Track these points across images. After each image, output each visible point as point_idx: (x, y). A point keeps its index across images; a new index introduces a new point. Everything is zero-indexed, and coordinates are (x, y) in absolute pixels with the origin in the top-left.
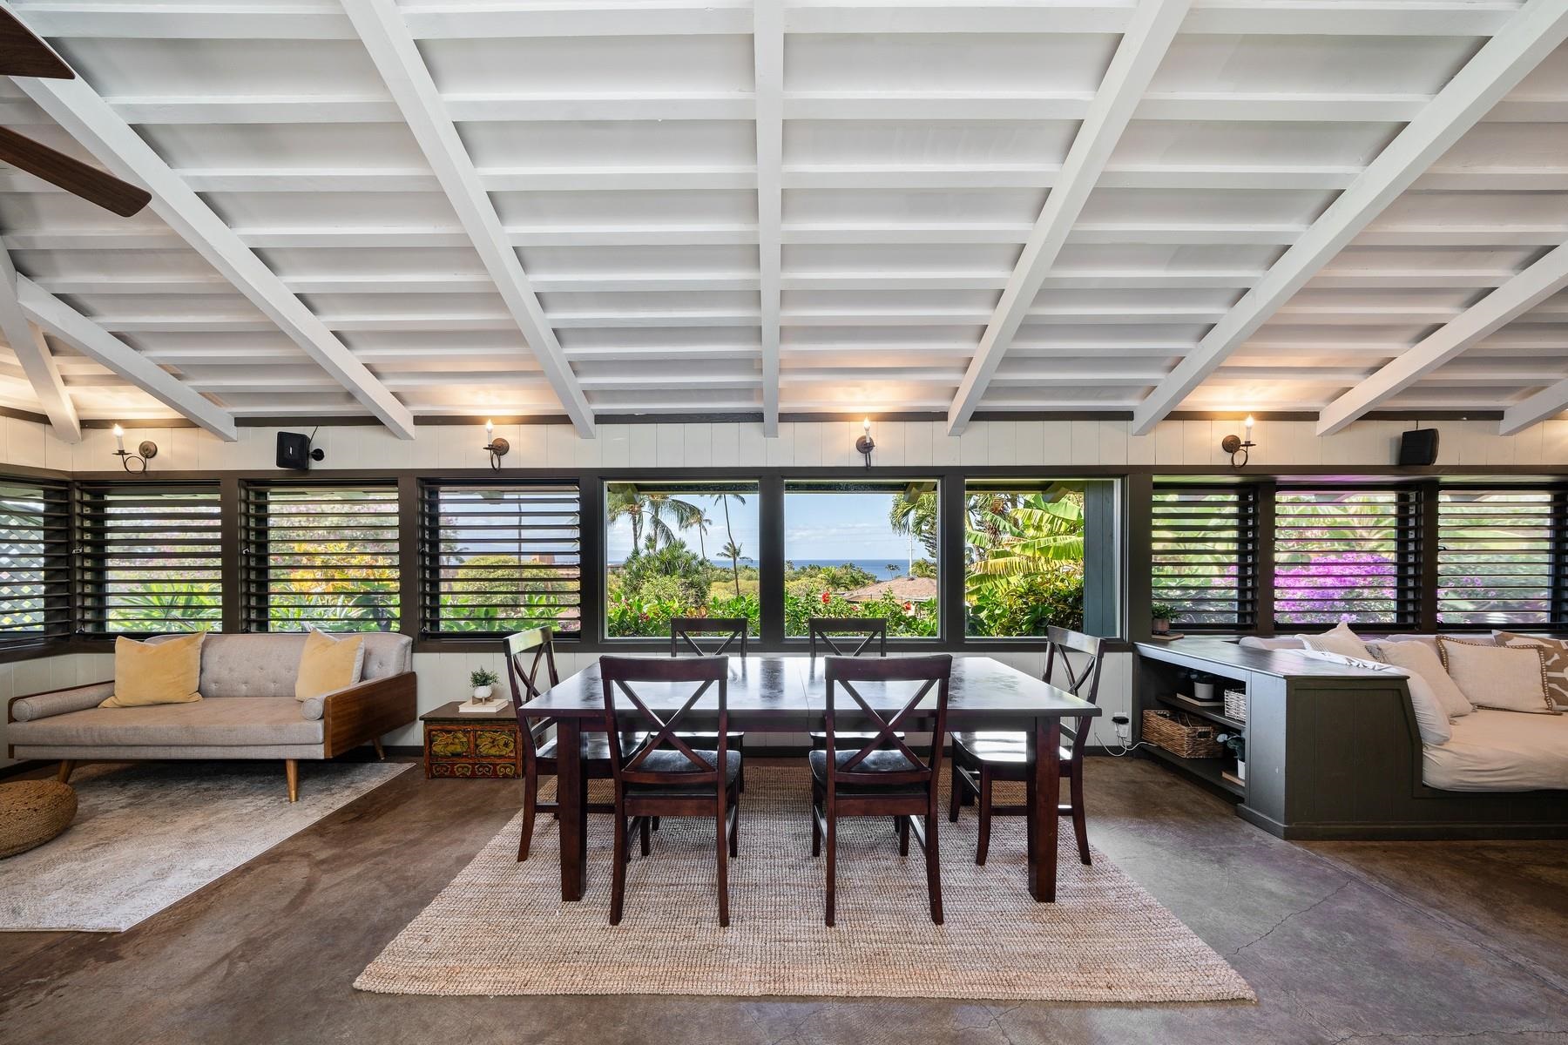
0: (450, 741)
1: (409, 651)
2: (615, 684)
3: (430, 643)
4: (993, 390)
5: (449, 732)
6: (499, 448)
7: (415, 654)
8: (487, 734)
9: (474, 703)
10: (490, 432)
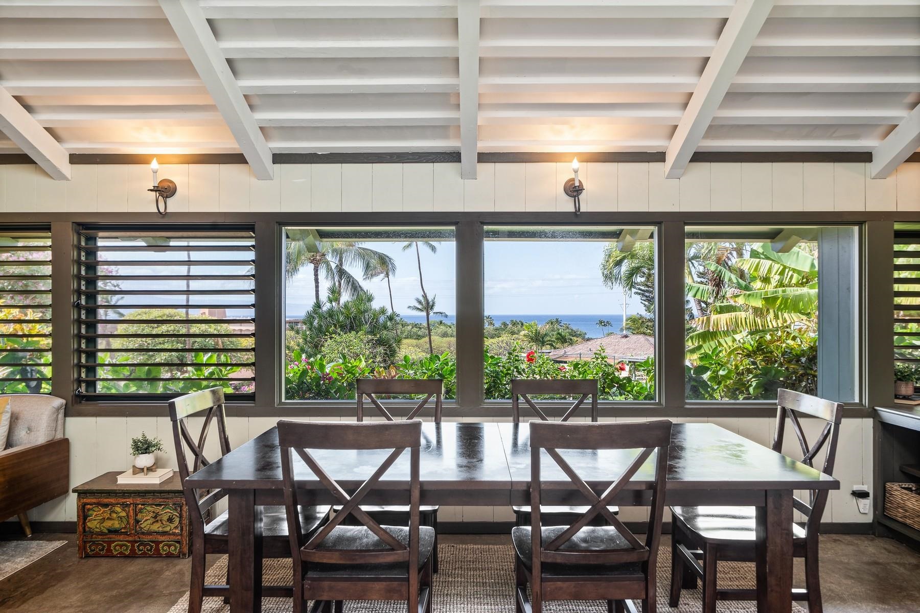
0: (107, 516)
1: (61, 416)
2: (294, 453)
3: (85, 406)
4: (716, 129)
5: (106, 505)
6: (165, 190)
7: (68, 419)
8: (149, 508)
9: (134, 473)
10: (155, 172)
